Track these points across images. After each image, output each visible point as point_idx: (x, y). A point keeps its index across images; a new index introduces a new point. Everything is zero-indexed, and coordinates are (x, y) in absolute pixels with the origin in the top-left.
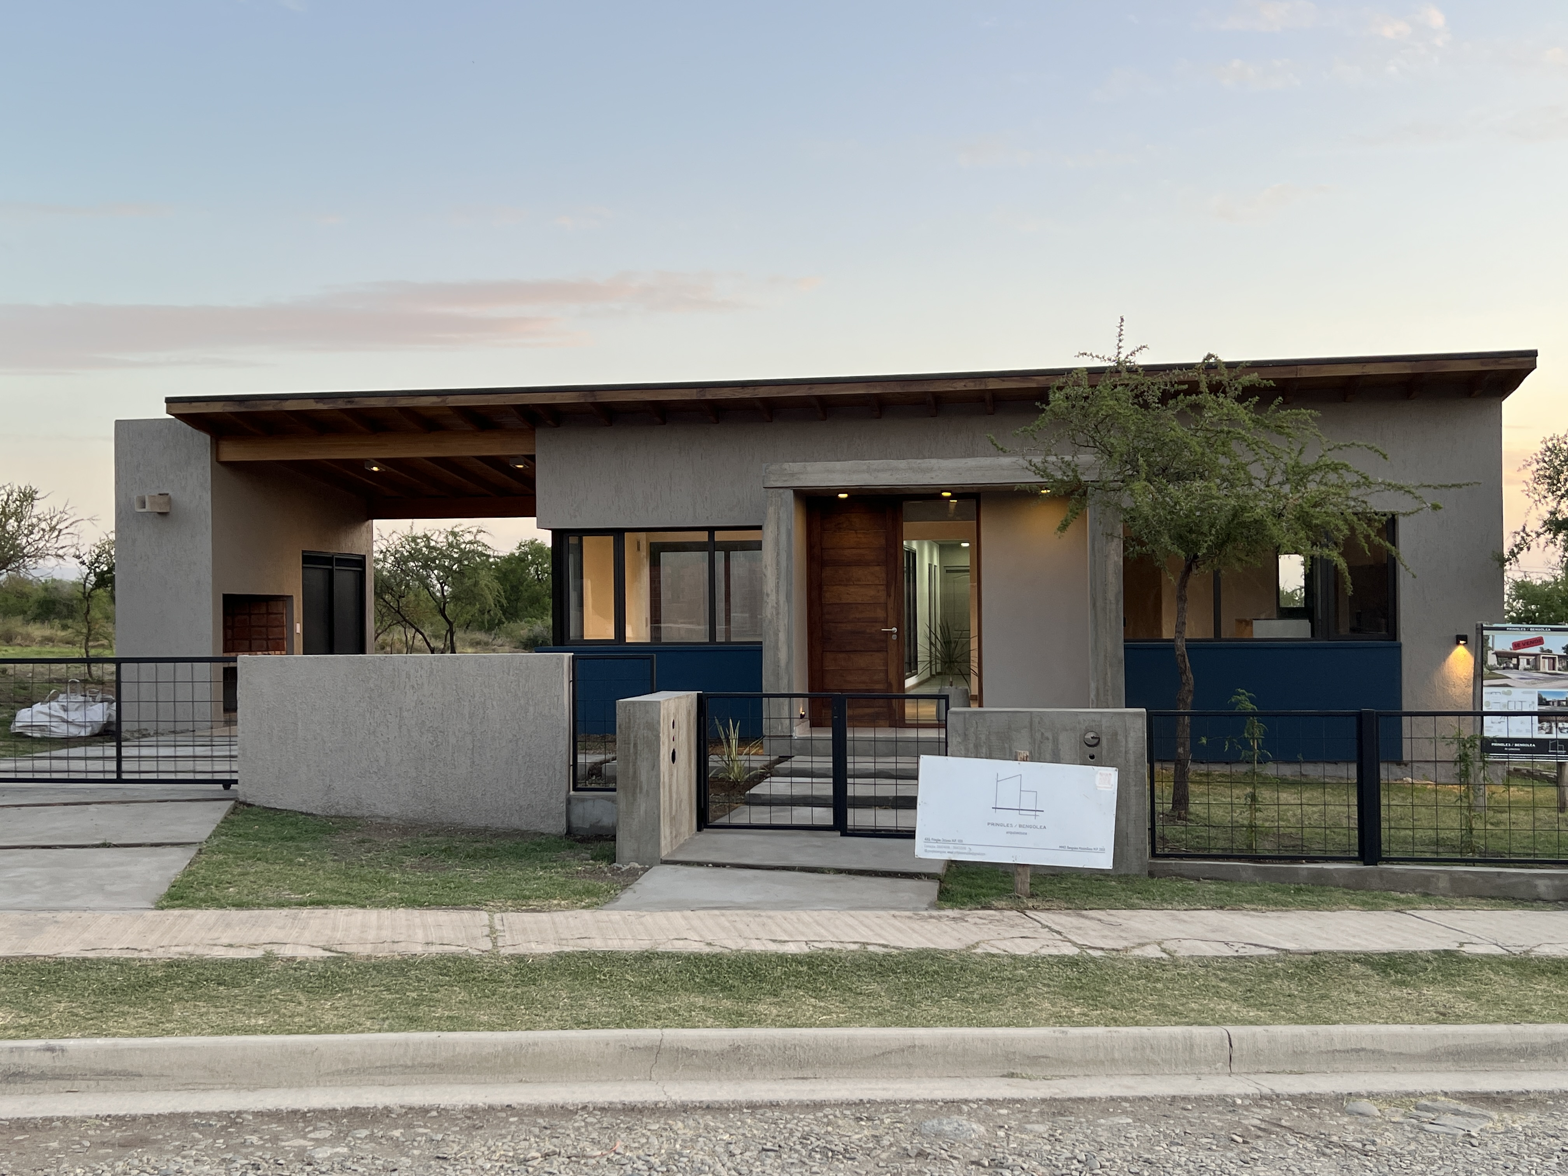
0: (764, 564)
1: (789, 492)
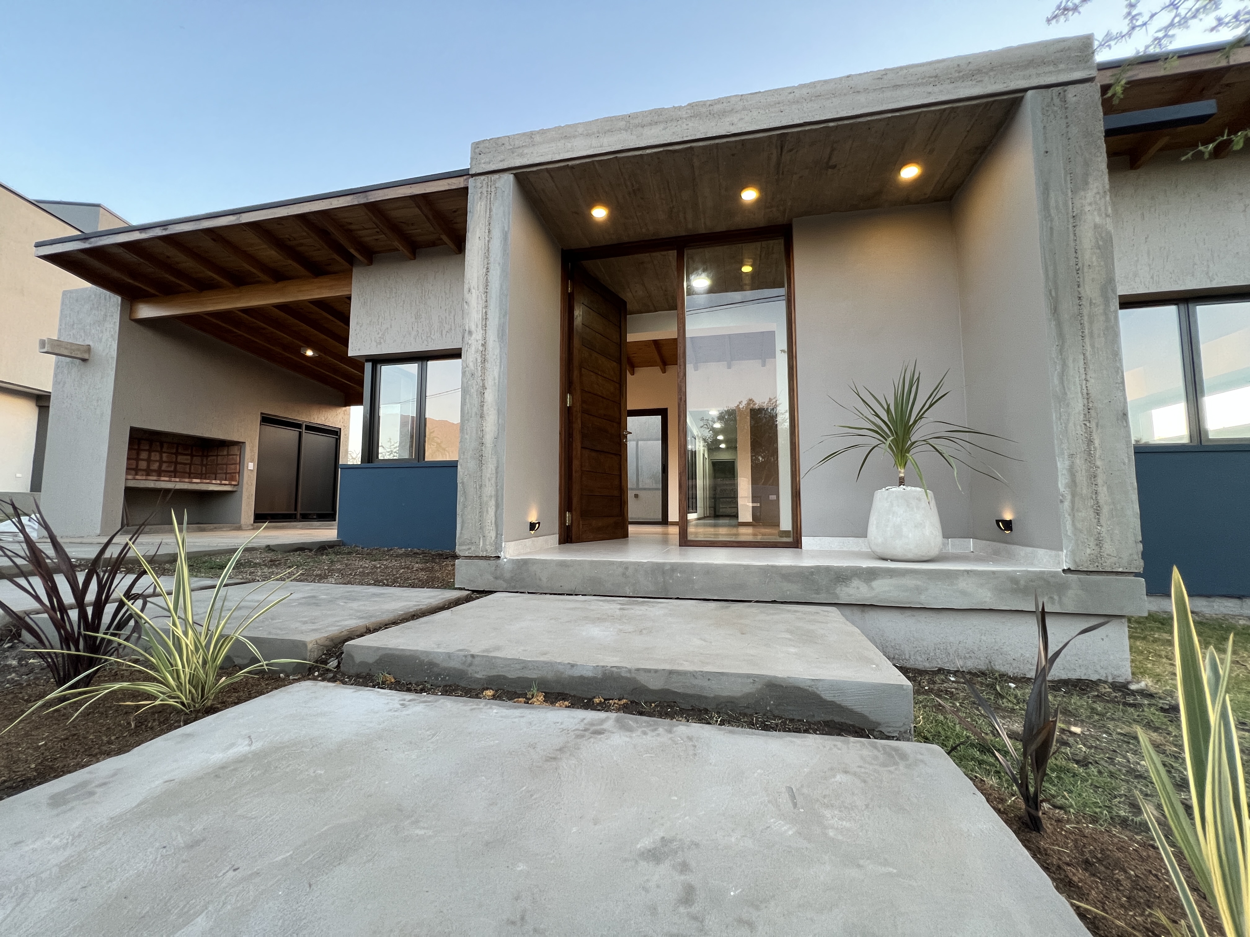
0: (466, 287)
1: (509, 178)
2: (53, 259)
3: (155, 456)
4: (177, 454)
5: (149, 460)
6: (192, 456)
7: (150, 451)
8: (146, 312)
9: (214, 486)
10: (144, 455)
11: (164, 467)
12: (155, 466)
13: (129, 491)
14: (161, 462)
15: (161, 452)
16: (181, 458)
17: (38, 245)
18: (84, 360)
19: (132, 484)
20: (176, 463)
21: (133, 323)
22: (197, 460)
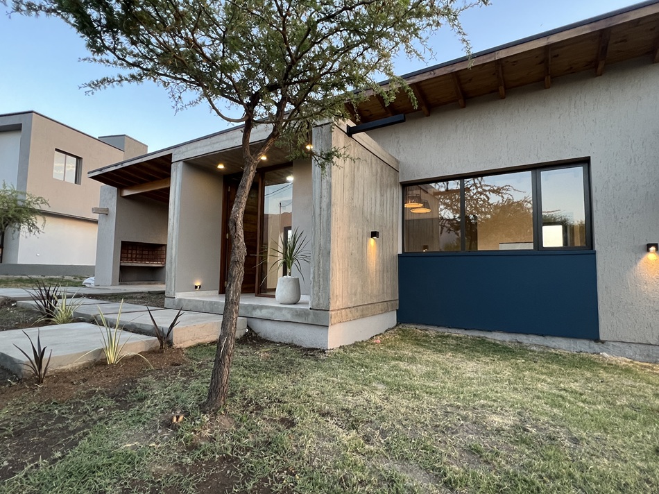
1: (181, 163)
2: (93, 178)
3: (134, 252)
4: (143, 251)
5: (131, 254)
6: (149, 251)
7: (132, 250)
8: (127, 193)
9: (154, 265)
10: (130, 251)
11: (138, 256)
12: (134, 256)
13: (121, 267)
14: (137, 254)
15: (136, 250)
16: (144, 252)
17: (89, 173)
18: (107, 214)
19: (123, 264)
20: (142, 254)
21: (123, 199)
22: (151, 253)
